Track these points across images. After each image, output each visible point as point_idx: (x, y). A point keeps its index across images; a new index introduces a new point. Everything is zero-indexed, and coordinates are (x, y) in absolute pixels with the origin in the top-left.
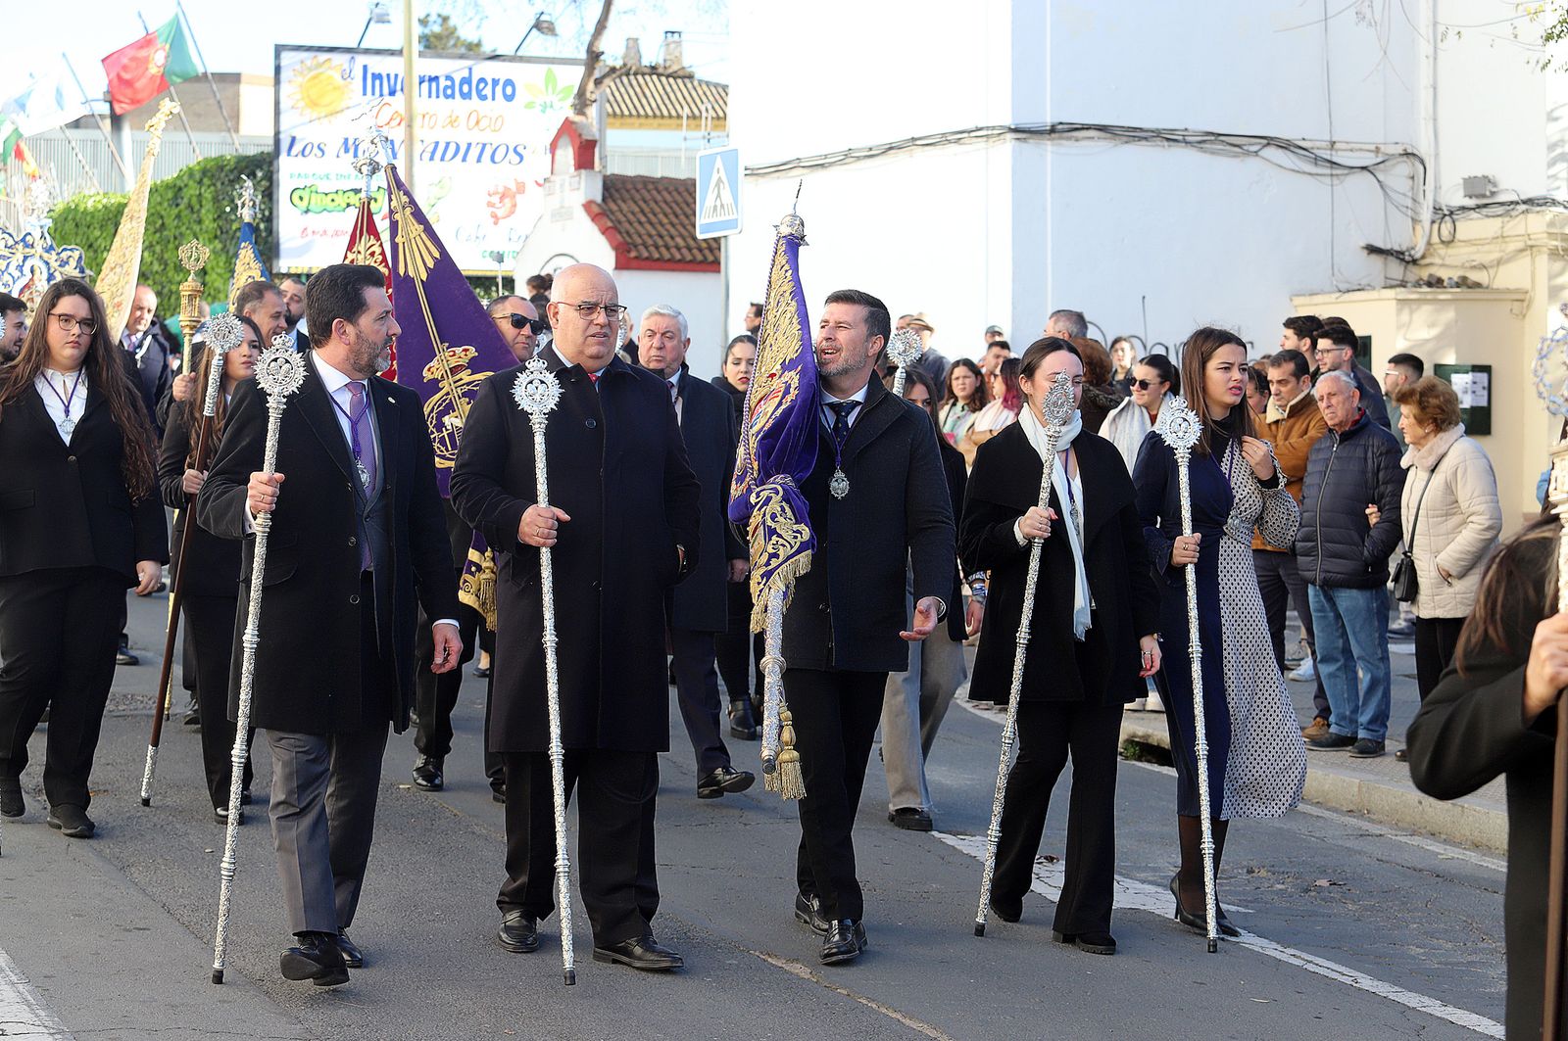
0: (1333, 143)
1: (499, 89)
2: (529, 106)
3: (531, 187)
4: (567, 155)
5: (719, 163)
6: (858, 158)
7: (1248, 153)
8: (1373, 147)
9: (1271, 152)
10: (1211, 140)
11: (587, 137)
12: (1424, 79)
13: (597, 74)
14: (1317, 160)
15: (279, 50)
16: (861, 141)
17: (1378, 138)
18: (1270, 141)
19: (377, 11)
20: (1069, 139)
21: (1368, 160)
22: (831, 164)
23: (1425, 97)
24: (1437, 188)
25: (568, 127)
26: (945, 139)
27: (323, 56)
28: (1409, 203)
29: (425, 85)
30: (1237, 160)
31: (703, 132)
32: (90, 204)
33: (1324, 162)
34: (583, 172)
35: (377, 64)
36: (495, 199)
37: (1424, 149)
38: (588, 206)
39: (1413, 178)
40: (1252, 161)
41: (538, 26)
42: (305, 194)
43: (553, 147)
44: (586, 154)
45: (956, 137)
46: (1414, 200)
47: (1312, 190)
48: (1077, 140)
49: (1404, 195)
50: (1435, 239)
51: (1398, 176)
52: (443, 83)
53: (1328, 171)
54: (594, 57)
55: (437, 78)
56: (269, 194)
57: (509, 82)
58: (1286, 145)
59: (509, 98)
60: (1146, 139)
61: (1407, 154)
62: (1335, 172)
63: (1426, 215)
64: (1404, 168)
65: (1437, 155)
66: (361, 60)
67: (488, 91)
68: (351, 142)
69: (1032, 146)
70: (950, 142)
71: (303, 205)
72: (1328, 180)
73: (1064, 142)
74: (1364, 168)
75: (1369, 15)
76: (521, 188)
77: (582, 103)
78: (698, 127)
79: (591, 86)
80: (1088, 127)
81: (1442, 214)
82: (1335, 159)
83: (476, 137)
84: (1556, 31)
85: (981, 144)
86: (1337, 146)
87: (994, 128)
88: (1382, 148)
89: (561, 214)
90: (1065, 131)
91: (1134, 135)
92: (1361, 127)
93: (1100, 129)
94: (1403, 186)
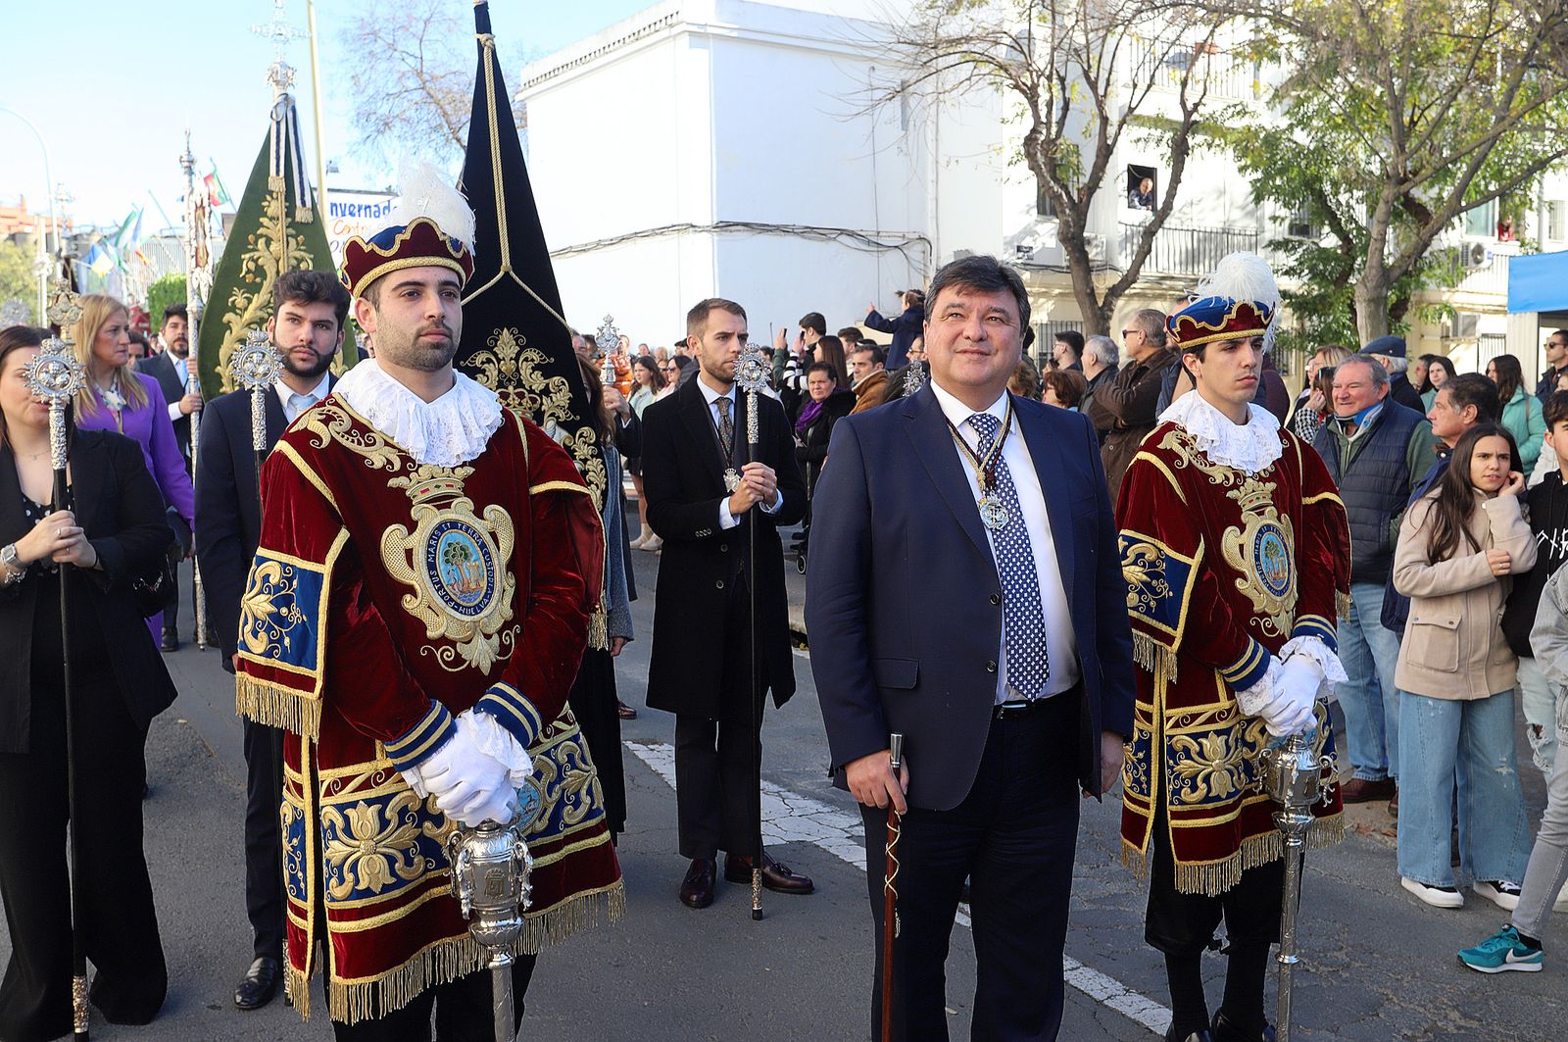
0: (879, 233)
6: (605, 245)
7: (830, 239)
8: (901, 235)
9: (843, 238)
10: (808, 232)
12: (931, 194)
14: (869, 242)
16: (606, 235)
17: (905, 230)
18: (842, 232)
19: (332, 165)
20: (726, 231)
21: (899, 242)
22: (589, 249)
23: (931, 205)
24: (938, 258)
26: (654, 233)
28: (922, 267)
29: (362, 212)
30: (823, 244)
32: (173, 280)
33: (873, 243)
35: (333, 197)
37: (930, 235)
39: (925, 252)
40: (832, 243)
45: (661, 231)
46: (925, 265)
47: (867, 260)
48: (731, 231)
51: (915, 252)
52: (373, 209)
53: (876, 249)
55: (369, 207)
58: (851, 234)
60: (771, 231)
61: (921, 239)
62: (880, 249)
64: (919, 247)
65: (938, 239)
70: (657, 234)
72: (875, 254)
73: (724, 233)
74: (896, 247)
75: (905, 149)
80: (737, 224)
82: (880, 242)
84: (1015, 159)
85: (676, 234)
86: (881, 234)
87: (682, 225)
88: (907, 235)
90: (724, 226)
91: (764, 228)
92: (894, 223)
93: (745, 225)
94: (919, 257)
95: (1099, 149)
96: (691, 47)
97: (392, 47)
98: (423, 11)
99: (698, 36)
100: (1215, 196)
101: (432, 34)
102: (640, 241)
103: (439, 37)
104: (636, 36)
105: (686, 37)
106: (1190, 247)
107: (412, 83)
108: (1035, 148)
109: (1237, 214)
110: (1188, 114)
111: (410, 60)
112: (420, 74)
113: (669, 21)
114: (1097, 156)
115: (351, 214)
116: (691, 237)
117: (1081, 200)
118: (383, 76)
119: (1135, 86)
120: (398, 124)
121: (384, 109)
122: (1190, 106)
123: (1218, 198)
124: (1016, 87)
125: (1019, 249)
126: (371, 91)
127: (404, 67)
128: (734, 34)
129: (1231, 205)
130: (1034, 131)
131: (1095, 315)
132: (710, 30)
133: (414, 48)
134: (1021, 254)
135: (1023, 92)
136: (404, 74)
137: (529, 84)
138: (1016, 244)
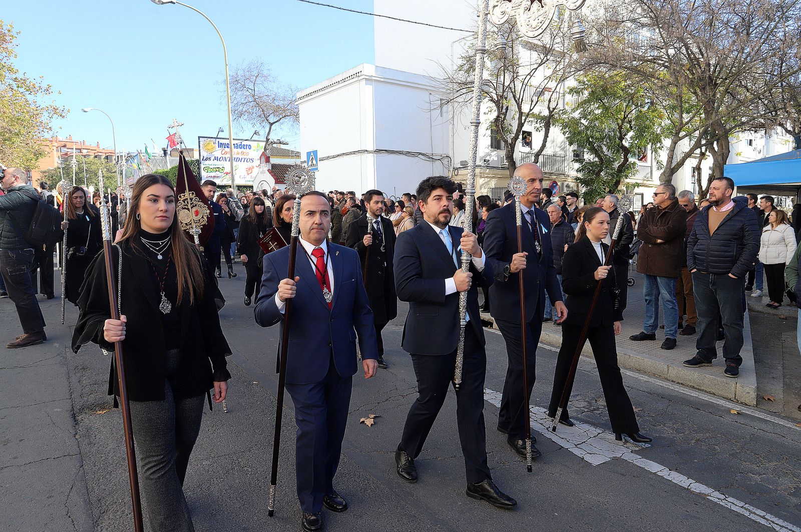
0: (433, 154)
1: (248, 147)
2: (254, 150)
3: (255, 167)
4: (263, 159)
5: (312, 154)
7: (416, 156)
8: (440, 155)
9: (420, 156)
10: (408, 153)
11: (267, 156)
12: (451, 140)
13: (269, 143)
14: (429, 158)
15: (199, 137)
17: (442, 153)
18: (420, 154)
19: (220, 129)
21: (440, 158)
23: (451, 144)
24: (454, 164)
25: (263, 154)
26: (351, 153)
27: (209, 139)
28: (448, 167)
30: (413, 158)
33: (431, 158)
34: (267, 163)
35: (221, 141)
36: (248, 170)
37: (451, 155)
38: (268, 170)
39: (449, 161)
40: (417, 158)
41: (255, 133)
42: (207, 168)
43: (260, 158)
44: (268, 160)
45: (354, 153)
47: (429, 164)
48: (380, 153)
49: (447, 165)
50: (454, 174)
51: (445, 161)
52: (236, 145)
54: (268, 140)
56: (199, 168)
57: (250, 145)
58: (423, 154)
59: (250, 149)
60: (395, 153)
61: (448, 157)
62: (433, 160)
63: (452, 170)
64: (446, 160)
65: (454, 157)
66: (217, 140)
67: (245, 147)
71: (207, 171)
72: (432, 162)
73: (378, 154)
74: (439, 160)
76: (253, 167)
77: (265, 149)
79: (267, 146)
80: (383, 150)
81: (455, 169)
82: (433, 158)
83: (243, 157)
85: (360, 154)
87: (362, 151)
88: (442, 155)
89: (263, 172)
90: (378, 151)
91: (393, 152)
92: (438, 151)
93: (386, 151)
94: (447, 163)
95: (519, 124)
96: (366, 84)
97: (244, 86)
98: (255, 73)
99: (369, 80)
100: (551, 143)
101: (259, 81)
102: (345, 156)
103: (261, 82)
104: (344, 80)
105: (364, 81)
107: (251, 99)
108: (499, 123)
109: (558, 149)
110: (551, 112)
111: (250, 91)
112: (253, 96)
113: (357, 75)
114: (518, 127)
115: (228, 147)
116: (366, 155)
117: (512, 143)
118: (240, 97)
119: (532, 101)
120: (247, 114)
121: (240, 108)
122: (551, 109)
123: (552, 143)
124: (491, 100)
125: (485, 161)
126: (235, 102)
127: (248, 93)
128: (382, 80)
129: (556, 146)
130: (498, 117)
132: (373, 78)
133: (251, 86)
134: (485, 163)
135: (494, 102)
136: (248, 96)
137: (300, 98)
138: (484, 159)
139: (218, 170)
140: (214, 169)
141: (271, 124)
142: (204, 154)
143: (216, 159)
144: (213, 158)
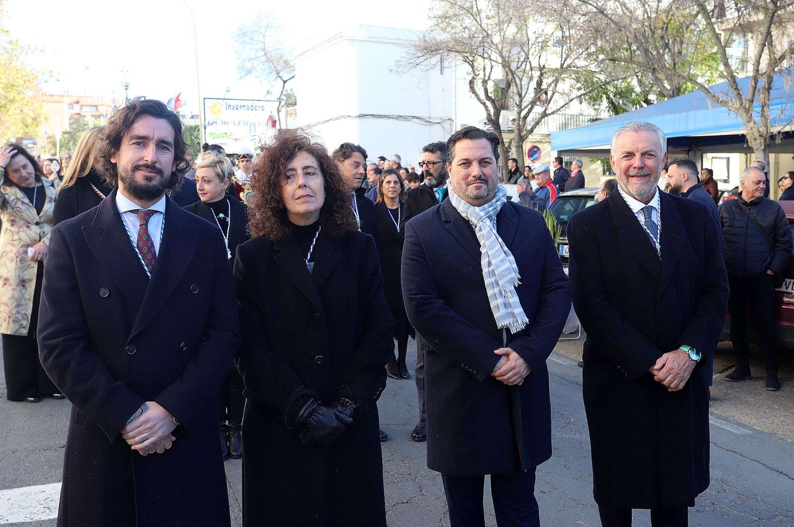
0: (430, 117)
1: (260, 107)
4: (270, 124)
6: (321, 124)
7: (409, 120)
8: (440, 118)
9: (415, 120)
10: (399, 117)
11: (274, 119)
14: (426, 121)
15: (204, 99)
17: (442, 116)
18: (414, 117)
19: (228, 89)
20: (363, 118)
21: (439, 121)
22: (317, 125)
24: (456, 127)
25: (271, 118)
27: (216, 100)
28: (450, 131)
29: (242, 108)
30: (406, 122)
31: (293, 118)
33: (428, 122)
34: (274, 128)
35: (229, 102)
37: (453, 118)
39: (451, 125)
40: (409, 122)
41: (268, 92)
42: (213, 134)
43: (267, 122)
44: (274, 124)
46: (451, 130)
47: (425, 129)
48: (366, 118)
49: (448, 129)
51: (447, 125)
52: (246, 107)
54: (281, 100)
57: (263, 106)
58: (418, 118)
59: (263, 110)
60: (383, 117)
61: (449, 119)
62: (430, 124)
64: (449, 122)
65: (456, 119)
66: (225, 101)
67: (257, 108)
68: (224, 122)
69: (363, 120)
70: (338, 119)
71: (212, 137)
72: (429, 126)
74: (438, 123)
78: (292, 117)
79: (280, 107)
80: (368, 115)
82: (430, 121)
85: (343, 119)
87: (345, 116)
88: (443, 118)
90: (362, 116)
91: (380, 116)
92: (437, 113)
93: (372, 115)
94: (449, 127)
96: (349, 45)
97: (251, 39)
98: (264, 24)
99: (352, 40)
101: (269, 32)
103: (272, 34)
104: (330, 40)
105: (347, 41)
106: (564, 122)
107: (262, 53)
108: (473, 85)
111: (260, 44)
112: (264, 50)
113: (340, 35)
115: (237, 109)
116: (349, 120)
118: (249, 51)
120: (254, 71)
121: (249, 65)
126: (244, 57)
128: (365, 39)
130: (473, 78)
131: (503, 150)
132: (355, 38)
133: (261, 38)
135: (468, 63)
136: (258, 49)
137: (296, 58)
139: (225, 135)
140: (221, 135)
141: (285, 82)
142: (210, 117)
143: (224, 123)
144: (219, 122)
